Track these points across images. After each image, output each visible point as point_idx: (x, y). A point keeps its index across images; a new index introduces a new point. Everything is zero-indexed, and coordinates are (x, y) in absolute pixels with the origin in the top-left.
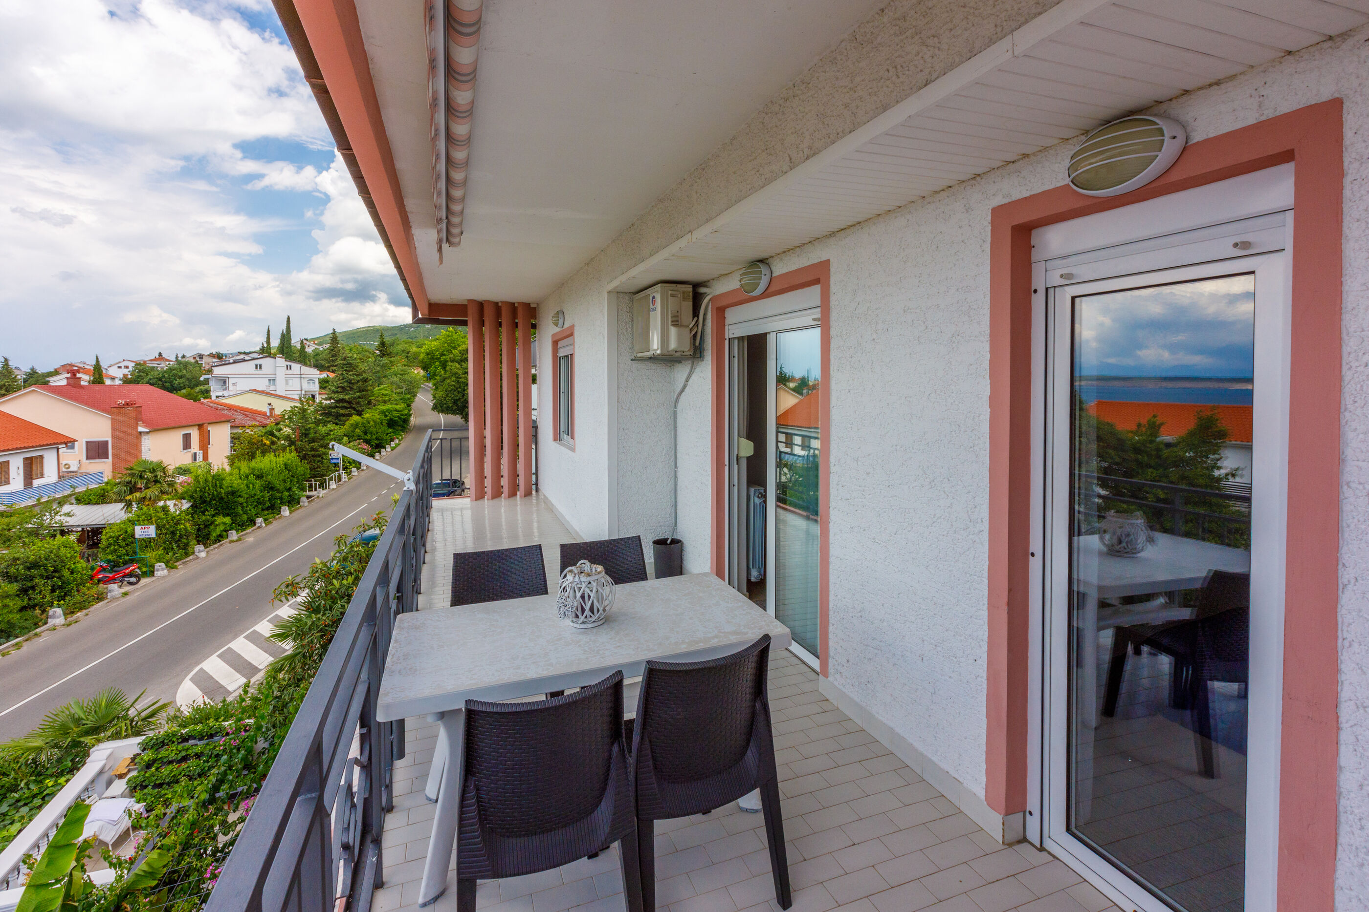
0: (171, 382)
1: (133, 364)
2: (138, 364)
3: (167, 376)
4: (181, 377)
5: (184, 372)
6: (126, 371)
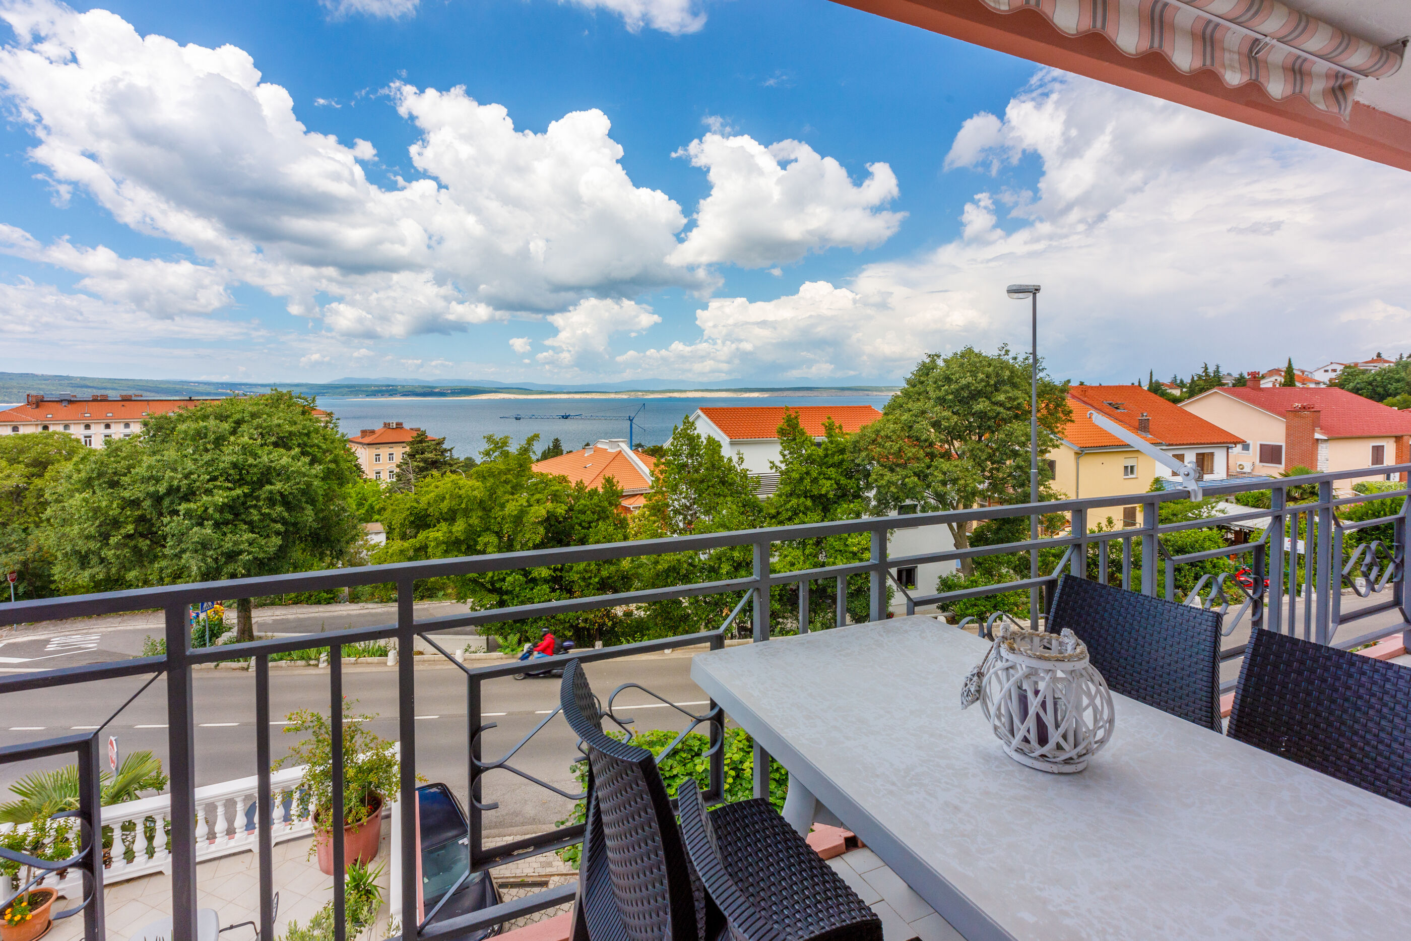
0: (1384, 387)
1: (1342, 367)
2: (1346, 367)
3: (1379, 379)
4: (1398, 381)
5: (1403, 374)
6: (1333, 375)
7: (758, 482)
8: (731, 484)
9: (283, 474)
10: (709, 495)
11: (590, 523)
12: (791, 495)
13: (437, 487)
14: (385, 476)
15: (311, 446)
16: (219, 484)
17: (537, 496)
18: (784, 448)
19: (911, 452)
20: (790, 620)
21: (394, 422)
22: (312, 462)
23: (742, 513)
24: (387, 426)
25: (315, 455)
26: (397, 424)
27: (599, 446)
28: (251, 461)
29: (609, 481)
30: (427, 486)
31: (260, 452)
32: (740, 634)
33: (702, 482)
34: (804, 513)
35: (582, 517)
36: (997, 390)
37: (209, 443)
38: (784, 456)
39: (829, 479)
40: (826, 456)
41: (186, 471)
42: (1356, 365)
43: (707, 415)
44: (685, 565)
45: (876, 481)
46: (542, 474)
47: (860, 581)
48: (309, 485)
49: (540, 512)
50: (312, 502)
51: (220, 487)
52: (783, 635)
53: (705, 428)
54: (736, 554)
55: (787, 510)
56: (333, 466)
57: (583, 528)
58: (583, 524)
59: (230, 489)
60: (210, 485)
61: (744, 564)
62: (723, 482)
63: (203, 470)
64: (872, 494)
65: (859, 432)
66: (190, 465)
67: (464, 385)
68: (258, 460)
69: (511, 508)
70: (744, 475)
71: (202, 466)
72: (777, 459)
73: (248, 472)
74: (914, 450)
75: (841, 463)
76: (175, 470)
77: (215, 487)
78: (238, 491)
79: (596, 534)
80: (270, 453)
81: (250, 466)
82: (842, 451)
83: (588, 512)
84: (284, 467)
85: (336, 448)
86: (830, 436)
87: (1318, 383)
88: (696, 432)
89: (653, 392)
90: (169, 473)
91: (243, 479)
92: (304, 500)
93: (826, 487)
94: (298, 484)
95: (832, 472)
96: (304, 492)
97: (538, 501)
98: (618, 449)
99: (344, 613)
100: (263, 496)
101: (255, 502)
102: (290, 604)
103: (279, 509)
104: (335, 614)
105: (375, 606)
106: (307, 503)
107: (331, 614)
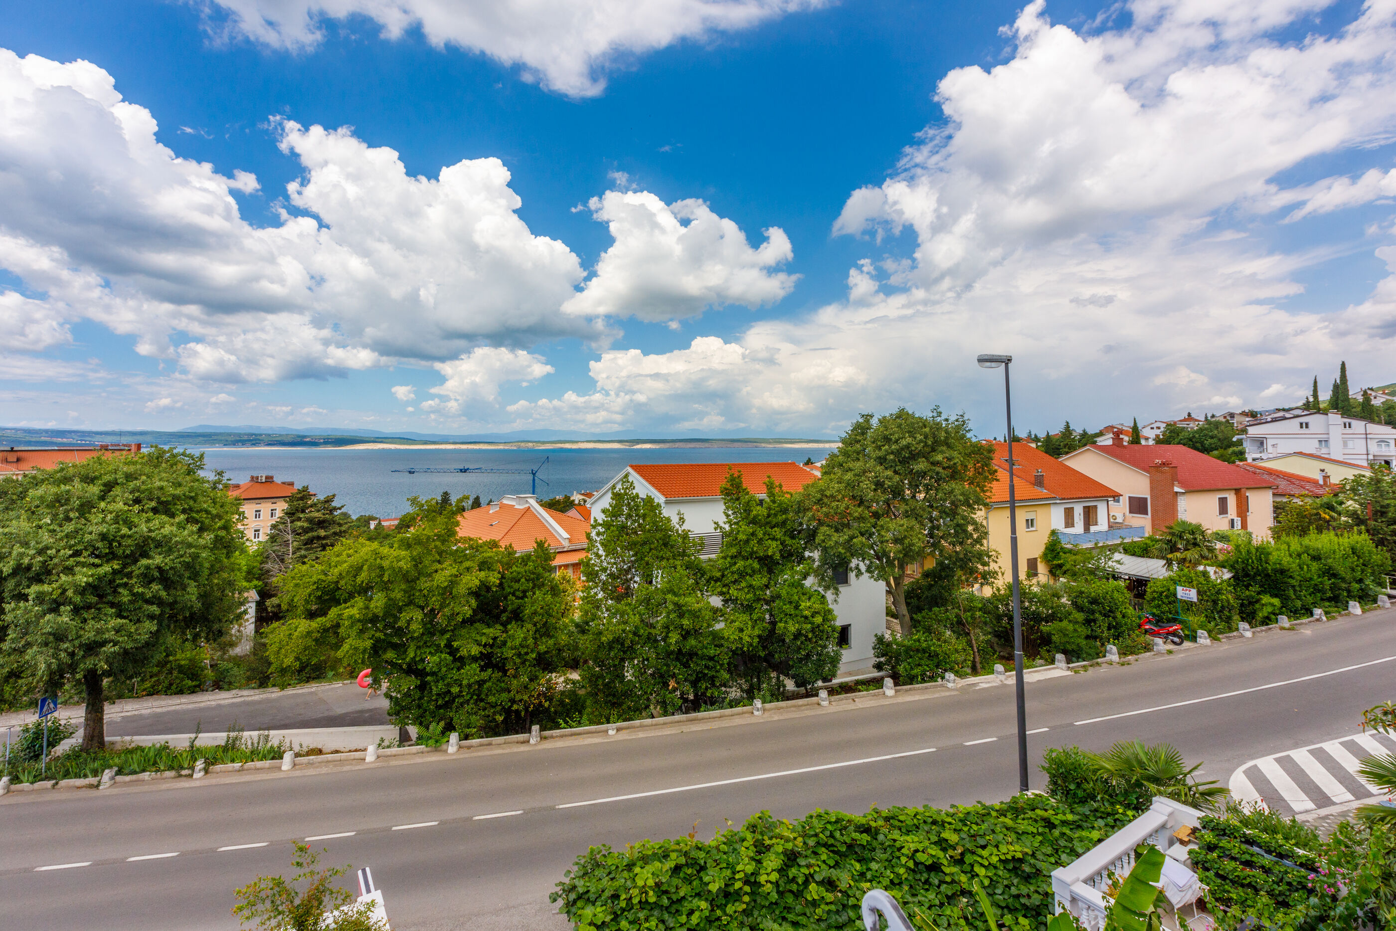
1: (1164, 425)
2: (1168, 425)
3: (1197, 436)
4: (1212, 437)
5: (1216, 432)
6: (1158, 432)
7: (702, 543)
8: (672, 547)
9: (161, 544)
11: (524, 592)
12: (736, 556)
13: (349, 556)
14: (250, 536)
15: (198, 512)
16: (82, 560)
17: (467, 564)
18: (727, 508)
22: (201, 530)
24: (254, 479)
25: (202, 523)
26: (266, 478)
27: (505, 502)
28: (125, 530)
29: (540, 545)
30: (338, 556)
31: (136, 520)
33: (645, 543)
34: (751, 576)
35: (516, 586)
37: (71, 510)
38: (728, 516)
39: (774, 539)
40: (769, 516)
41: (40, 546)
42: (1174, 423)
43: (638, 473)
44: (630, 636)
46: (471, 539)
48: (195, 557)
49: (472, 580)
50: (195, 576)
51: (83, 565)
53: (642, 488)
54: (685, 622)
55: (733, 573)
56: (222, 533)
57: (518, 598)
58: (517, 593)
59: (97, 566)
60: (71, 562)
61: (693, 631)
62: (665, 545)
63: (62, 544)
65: (802, 491)
66: (46, 538)
67: (335, 434)
68: (134, 530)
69: (442, 578)
70: (685, 536)
71: (61, 539)
72: (721, 520)
73: (120, 544)
74: (859, 510)
75: (784, 523)
76: (26, 544)
77: (78, 564)
78: (106, 568)
79: (533, 604)
80: (148, 520)
81: (123, 537)
82: (785, 511)
83: (523, 580)
84: (165, 536)
85: (227, 512)
86: (771, 494)
88: (634, 492)
89: (544, 442)
90: (18, 549)
91: (112, 553)
92: (187, 574)
93: (773, 548)
94: (182, 556)
95: (778, 532)
96: (188, 566)
97: (468, 569)
98: (527, 505)
99: (213, 703)
100: (137, 572)
101: (125, 580)
102: (143, 696)
103: (155, 587)
104: (202, 705)
105: (251, 692)
106: (189, 578)
107: (197, 705)
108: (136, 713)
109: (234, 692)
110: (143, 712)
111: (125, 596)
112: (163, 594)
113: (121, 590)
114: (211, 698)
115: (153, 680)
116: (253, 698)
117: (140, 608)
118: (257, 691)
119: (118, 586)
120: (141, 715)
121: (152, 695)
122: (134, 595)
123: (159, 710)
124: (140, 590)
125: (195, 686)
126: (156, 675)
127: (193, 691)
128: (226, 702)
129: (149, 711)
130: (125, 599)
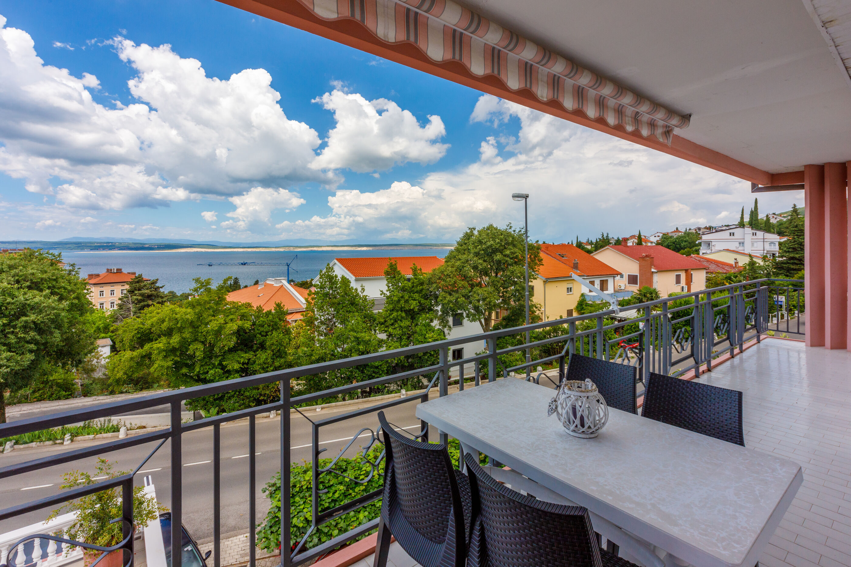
0: (680, 245)
5: (688, 238)
6: (658, 239)
7: (373, 303)
8: (357, 305)
10: (343, 312)
11: (267, 332)
12: (393, 310)
13: (158, 313)
14: (107, 306)
15: (59, 288)
17: (231, 317)
18: (389, 282)
19: (461, 283)
20: (392, 385)
21: (115, 269)
22: (61, 299)
23: (364, 322)
24: (109, 271)
25: (62, 295)
26: (117, 270)
27: (268, 282)
28: (9, 300)
29: (279, 306)
30: (151, 313)
31: (17, 293)
32: (362, 395)
33: (339, 304)
34: (401, 321)
35: (261, 329)
36: (505, 248)
38: (389, 287)
39: (415, 300)
40: (413, 286)
42: (668, 233)
43: (340, 263)
45: (442, 300)
46: (234, 302)
47: (433, 359)
48: (57, 315)
49: (233, 326)
50: (59, 327)
52: (389, 394)
53: (340, 271)
55: (391, 319)
56: (76, 301)
57: (262, 336)
58: (262, 333)
62: (352, 304)
64: (439, 308)
67: (167, 242)
68: (15, 299)
70: (365, 299)
72: (385, 289)
73: (7, 308)
74: (463, 283)
75: (421, 290)
80: (25, 294)
81: (9, 303)
82: (422, 284)
83: (265, 325)
84: (37, 303)
85: (78, 289)
86: (415, 274)
87: (652, 243)
88: (335, 273)
89: (300, 247)
92: (53, 326)
93: (413, 305)
94: (49, 315)
95: (416, 296)
96: (53, 321)
97: (231, 320)
98: (281, 284)
99: (80, 404)
100: (19, 325)
101: (12, 329)
102: (34, 402)
103: (32, 333)
104: (73, 405)
105: (105, 397)
106: (55, 328)
107: (70, 406)
108: (30, 411)
109: (94, 397)
110: (35, 411)
111: (12, 339)
112: (38, 337)
113: (9, 336)
114: (78, 401)
115: (41, 392)
116: (106, 401)
117: (23, 346)
118: (108, 397)
119: (8, 333)
120: (33, 413)
121: (40, 401)
122: (18, 338)
123: (45, 409)
124: (22, 335)
125: (69, 395)
126: (42, 389)
127: (67, 398)
128: (89, 403)
129: (38, 410)
130: (13, 341)
